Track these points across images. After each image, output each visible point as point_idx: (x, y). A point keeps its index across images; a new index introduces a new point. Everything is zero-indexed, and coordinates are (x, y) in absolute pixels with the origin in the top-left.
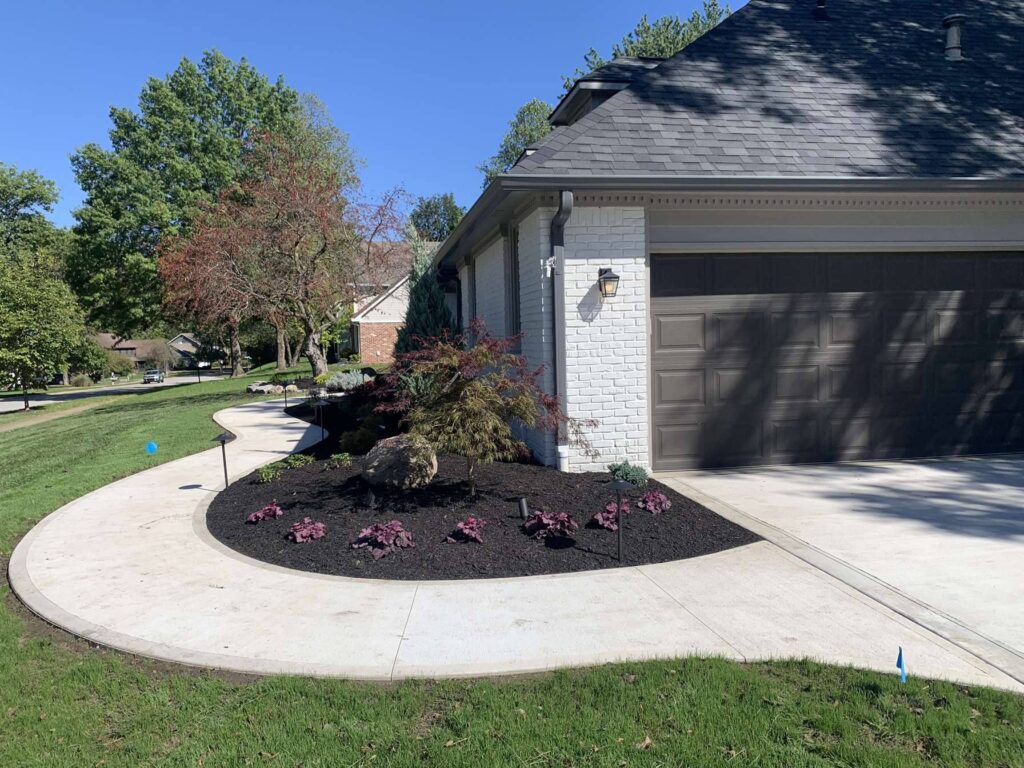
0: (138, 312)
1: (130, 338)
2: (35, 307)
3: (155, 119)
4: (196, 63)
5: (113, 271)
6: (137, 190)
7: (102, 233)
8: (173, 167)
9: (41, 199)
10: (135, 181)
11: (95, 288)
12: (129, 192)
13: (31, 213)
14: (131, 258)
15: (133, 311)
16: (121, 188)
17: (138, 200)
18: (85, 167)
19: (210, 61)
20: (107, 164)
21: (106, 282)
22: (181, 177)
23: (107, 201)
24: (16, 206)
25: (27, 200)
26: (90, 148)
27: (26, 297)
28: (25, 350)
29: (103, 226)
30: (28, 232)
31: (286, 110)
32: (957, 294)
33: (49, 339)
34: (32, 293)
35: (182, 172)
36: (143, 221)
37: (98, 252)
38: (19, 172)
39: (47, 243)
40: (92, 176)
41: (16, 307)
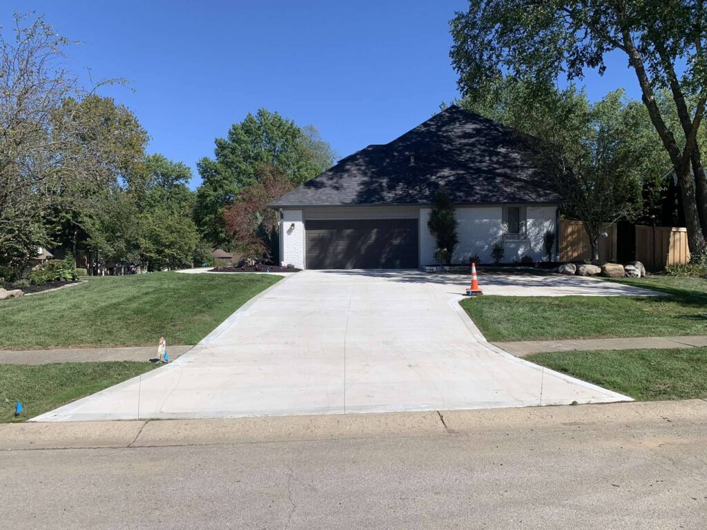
0: (223, 235)
1: (229, 252)
2: (179, 232)
3: (235, 144)
4: (254, 114)
5: (213, 216)
6: (224, 179)
7: (208, 199)
8: (240, 168)
9: (185, 177)
10: (223, 174)
11: (205, 224)
12: (221, 180)
13: (179, 184)
14: (220, 210)
15: (221, 234)
16: (218, 177)
17: (225, 184)
18: (203, 168)
19: (261, 114)
20: (212, 167)
21: (209, 221)
22: (244, 173)
23: (211, 184)
24: (172, 180)
25: (178, 178)
26: (205, 159)
27: (176, 228)
28: (174, 250)
29: (209, 195)
30: (177, 194)
31: (296, 137)
32: (375, 230)
33: (184, 246)
34: (178, 226)
35: (245, 170)
36: (226, 194)
37: (206, 207)
38: (174, 163)
39: (186, 200)
40: (205, 171)
41: (172, 232)
